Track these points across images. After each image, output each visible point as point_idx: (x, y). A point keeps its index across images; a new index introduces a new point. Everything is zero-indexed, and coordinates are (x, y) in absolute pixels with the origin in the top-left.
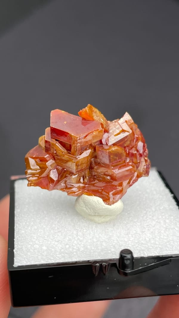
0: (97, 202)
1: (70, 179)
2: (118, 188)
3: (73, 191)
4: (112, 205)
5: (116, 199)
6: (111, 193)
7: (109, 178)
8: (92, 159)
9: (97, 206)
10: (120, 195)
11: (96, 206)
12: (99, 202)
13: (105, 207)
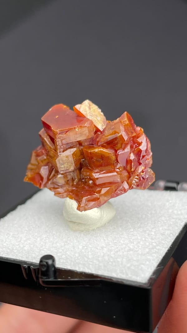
0: (70, 206)
1: (56, 177)
2: (95, 195)
3: (58, 191)
4: (83, 211)
5: (89, 206)
6: (84, 199)
7: (91, 182)
8: (82, 160)
9: (70, 210)
10: (95, 202)
11: (68, 210)
12: (72, 206)
13: (76, 213)
